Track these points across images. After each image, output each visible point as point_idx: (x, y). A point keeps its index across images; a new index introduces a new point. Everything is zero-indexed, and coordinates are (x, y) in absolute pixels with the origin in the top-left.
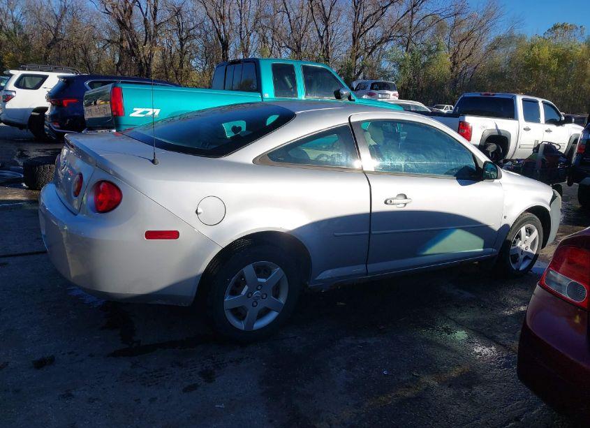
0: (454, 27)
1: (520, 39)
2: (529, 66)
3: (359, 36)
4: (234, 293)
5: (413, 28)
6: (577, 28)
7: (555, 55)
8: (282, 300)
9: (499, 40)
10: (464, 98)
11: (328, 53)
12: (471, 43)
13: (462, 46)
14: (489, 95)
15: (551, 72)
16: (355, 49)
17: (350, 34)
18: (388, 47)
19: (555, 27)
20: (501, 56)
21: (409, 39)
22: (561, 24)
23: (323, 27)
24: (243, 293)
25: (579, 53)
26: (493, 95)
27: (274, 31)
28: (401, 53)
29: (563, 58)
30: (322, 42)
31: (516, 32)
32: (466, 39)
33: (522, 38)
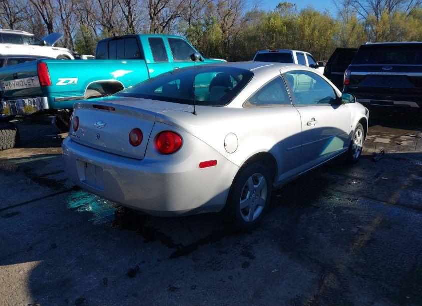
0: (219, 6)
1: (262, 14)
2: (270, 31)
3: (155, 15)
4: (244, 198)
5: (192, 8)
6: (293, 6)
7: (285, 23)
8: (264, 197)
9: (249, 14)
10: (258, 54)
11: (133, 28)
12: (232, 17)
13: (226, 19)
14: (275, 51)
15: (283, 35)
16: (153, 24)
17: (147, 12)
18: (176, 22)
19: (280, 5)
20: (251, 26)
21: (191, 15)
22: (283, 3)
23: (126, 9)
24: (247, 197)
25: (299, 22)
26: (278, 51)
27: (88, 12)
28: (186, 26)
29: (289, 25)
30: (128, 20)
31: (259, 9)
32: (228, 14)
33: (263, 13)
